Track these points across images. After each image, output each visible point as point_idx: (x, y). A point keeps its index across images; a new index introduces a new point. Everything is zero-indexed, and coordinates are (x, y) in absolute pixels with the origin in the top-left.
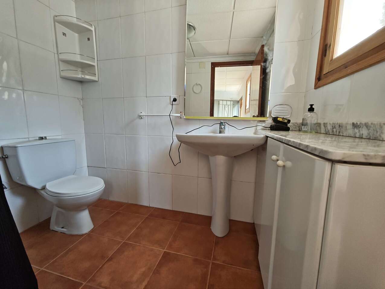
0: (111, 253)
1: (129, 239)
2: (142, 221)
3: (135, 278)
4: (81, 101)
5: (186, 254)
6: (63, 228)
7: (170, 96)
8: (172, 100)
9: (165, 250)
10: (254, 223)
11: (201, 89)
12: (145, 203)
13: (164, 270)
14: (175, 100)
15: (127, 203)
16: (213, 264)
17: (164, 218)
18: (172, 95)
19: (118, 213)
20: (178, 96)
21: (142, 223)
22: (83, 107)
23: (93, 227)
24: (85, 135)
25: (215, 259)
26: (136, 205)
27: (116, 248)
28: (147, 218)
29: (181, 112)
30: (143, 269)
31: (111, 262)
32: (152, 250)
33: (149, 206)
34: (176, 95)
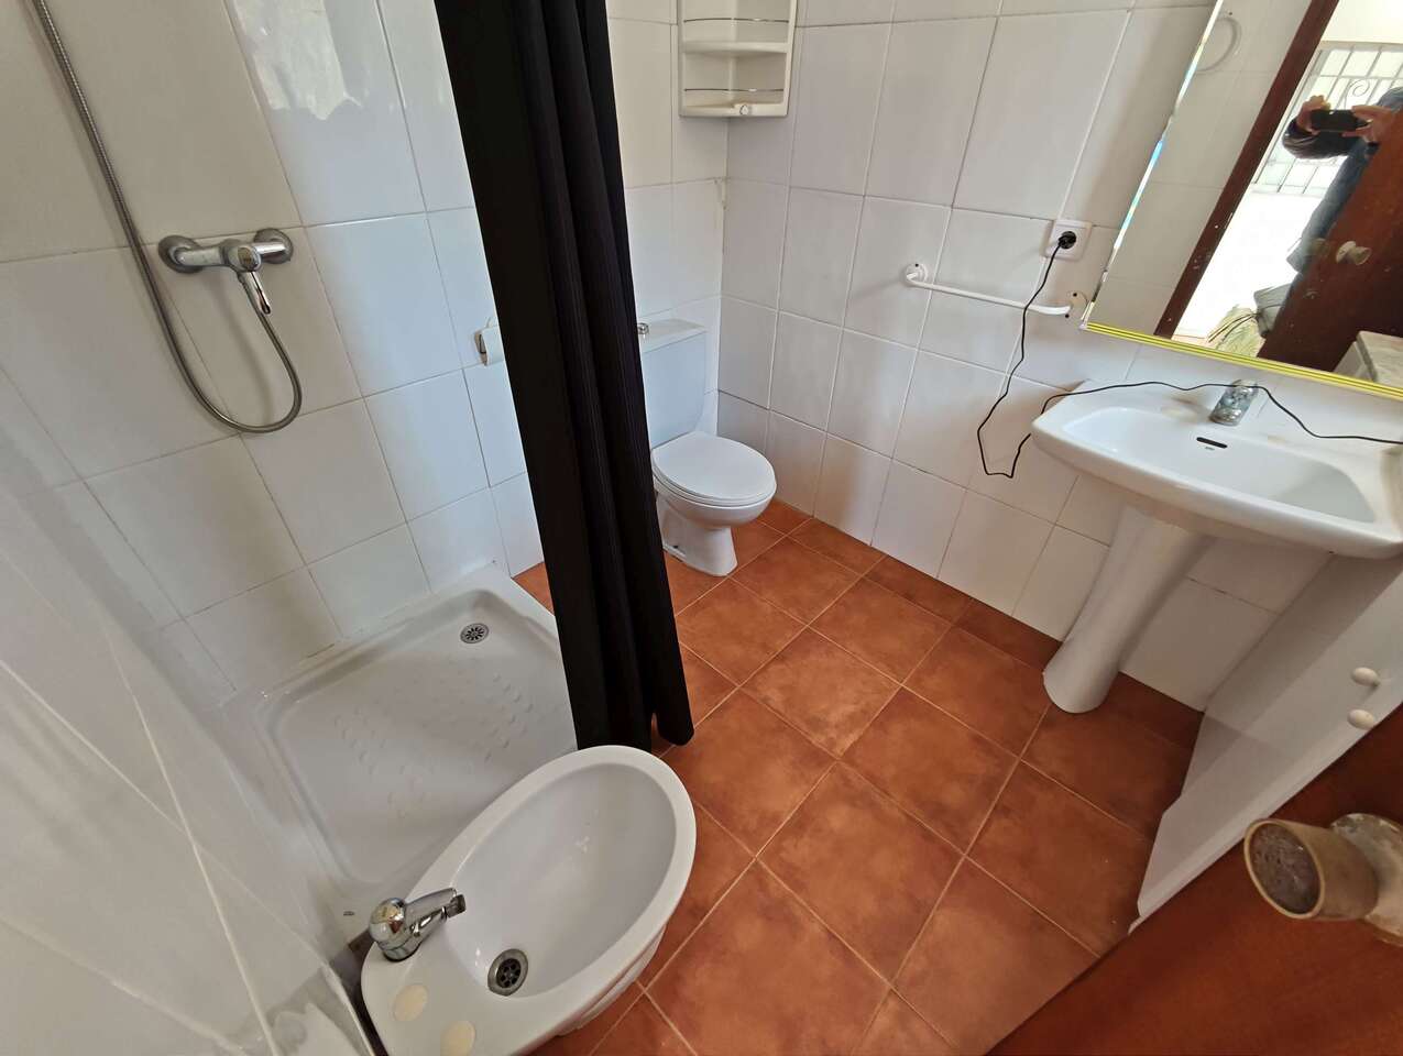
0: (781, 645)
1: (818, 624)
2: (850, 586)
3: (834, 717)
4: (723, 185)
5: (953, 714)
6: (676, 547)
7: (1053, 222)
8: (1056, 236)
9: (902, 685)
10: (1203, 713)
11: (1231, 47)
12: (860, 532)
13: (897, 730)
14: (1067, 240)
15: (809, 516)
16: (1021, 764)
17: (909, 597)
18: (1063, 216)
19: (788, 542)
20: (1089, 225)
21: (849, 591)
22: (725, 208)
23: (736, 565)
24: (722, 299)
25: (1030, 756)
26: (834, 531)
27: (791, 636)
28: (862, 580)
29: (1075, 295)
30: (850, 708)
31: (783, 666)
32: (871, 673)
33: (869, 544)
34: (1078, 219)
